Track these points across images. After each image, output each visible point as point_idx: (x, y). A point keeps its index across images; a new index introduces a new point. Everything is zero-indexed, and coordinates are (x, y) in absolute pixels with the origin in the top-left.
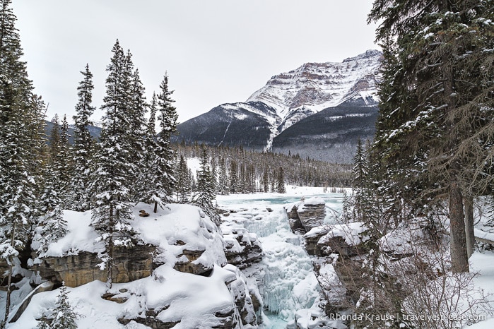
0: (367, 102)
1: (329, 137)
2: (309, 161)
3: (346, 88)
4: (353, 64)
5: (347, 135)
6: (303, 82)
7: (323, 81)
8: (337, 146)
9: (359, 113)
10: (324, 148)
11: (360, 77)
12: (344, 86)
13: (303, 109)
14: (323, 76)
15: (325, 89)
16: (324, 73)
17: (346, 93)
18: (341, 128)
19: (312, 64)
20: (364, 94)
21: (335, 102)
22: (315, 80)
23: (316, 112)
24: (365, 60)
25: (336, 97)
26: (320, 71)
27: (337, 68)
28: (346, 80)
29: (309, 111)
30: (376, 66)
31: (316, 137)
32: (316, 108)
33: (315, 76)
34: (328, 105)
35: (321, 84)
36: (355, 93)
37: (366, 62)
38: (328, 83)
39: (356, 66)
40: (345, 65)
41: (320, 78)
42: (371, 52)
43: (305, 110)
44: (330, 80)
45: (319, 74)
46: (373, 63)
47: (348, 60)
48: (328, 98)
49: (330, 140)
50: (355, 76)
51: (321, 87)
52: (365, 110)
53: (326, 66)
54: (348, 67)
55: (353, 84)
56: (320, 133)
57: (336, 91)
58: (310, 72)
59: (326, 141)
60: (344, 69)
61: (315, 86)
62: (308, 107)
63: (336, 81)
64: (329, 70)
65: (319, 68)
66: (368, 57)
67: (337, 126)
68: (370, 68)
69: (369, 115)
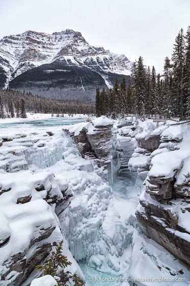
0: (67, 62)
1: (46, 83)
2: (38, 97)
3: (56, 52)
4: (59, 36)
5: (57, 83)
6: (27, 44)
7: (40, 46)
8: (52, 89)
9: (64, 69)
10: (44, 90)
11: (63, 46)
12: (54, 51)
13: (29, 63)
14: (40, 42)
15: (43, 52)
16: (40, 40)
17: (55, 56)
18: (53, 78)
19: (32, 32)
20: (66, 58)
21: (49, 61)
22: (36, 44)
23: (37, 66)
24: (65, 35)
25: (49, 58)
26: (38, 38)
27: (49, 38)
28: (53, 47)
29: (32, 65)
30: (72, 40)
31: (38, 83)
32: (37, 63)
33: (35, 41)
34: (44, 62)
35: (39, 47)
36: (61, 56)
37: (66, 37)
38: (44, 47)
39: (61, 39)
40: (54, 36)
41: (39, 43)
42: (69, 31)
43: (30, 64)
44: (45, 46)
45: (38, 40)
46: (71, 38)
47: (55, 34)
48: (44, 57)
49: (47, 85)
50: (60, 45)
51: (39, 49)
52: (67, 68)
53: (42, 35)
54: (56, 39)
55: (59, 51)
56: (41, 80)
57: (49, 54)
58: (32, 37)
59: (45, 86)
60: (53, 39)
61: (35, 48)
62: (31, 62)
63: (48, 46)
64: (44, 38)
65: (37, 36)
66: (67, 34)
67: (50, 76)
68: (69, 41)
69: (69, 71)
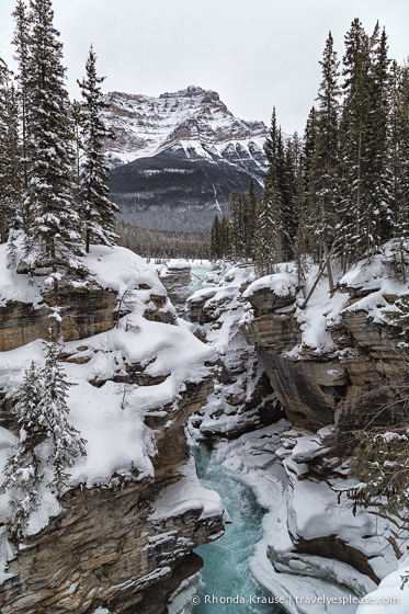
0: (187, 154)
1: (143, 197)
2: (124, 226)
3: (165, 133)
4: (172, 102)
5: (166, 195)
6: (109, 118)
7: (135, 121)
8: (153, 208)
9: (179, 168)
10: (138, 211)
11: (181, 121)
12: (161, 131)
13: (110, 156)
14: (135, 114)
15: (138, 133)
16: (135, 109)
17: (164, 140)
18: (158, 187)
19: (120, 94)
20: (185, 144)
21: (150, 151)
22: (125, 118)
23: (126, 163)
24: (186, 99)
25: (150, 145)
26: (131, 106)
27: (152, 105)
28: (161, 123)
29: (117, 160)
30: (199, 109)
31: (128, 196)
32: (127, 157)
33: (124, 113)
34: (141, 154)
35: (132, 124)
36: (175, 142)
37: (187, 102)
38: (141, 124)
39: (176, 106)
40: (163, 103)
41: (131, 115)
42: (194, 90)
43: (113, 158)
44: (144, 121)
45: (130, 110)
46: (197, 104)
47: (166, 96)
48: (141, 144)
49: (145, 200)
50: (174, 119)
51: (131, 127)
52: (187, 165)
53: (139, 99)
54: (166, 106)
55: (172, 130)
56: (131, 191)
57: (151, 137)
58: (118, 105)
59: (140, 201)
60: (161, 108)
61: (124, 126)
62: (115, 155)
63: (151, 122)
64: (143, 106)
65: (130, 102)
66: (190, 96)
67: (152, 183)
68: (192, 111)
69: (191, 171)
